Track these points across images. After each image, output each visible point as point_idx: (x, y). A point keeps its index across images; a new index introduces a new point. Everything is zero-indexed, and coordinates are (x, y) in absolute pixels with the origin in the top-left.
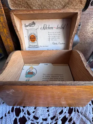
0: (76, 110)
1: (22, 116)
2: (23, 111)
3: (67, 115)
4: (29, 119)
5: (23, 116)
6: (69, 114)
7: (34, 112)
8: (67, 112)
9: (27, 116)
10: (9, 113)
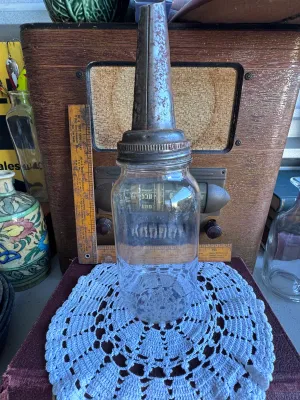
0: (221, 350)
1: (117, 353)
2: (117, 346)
3: (202, 357)
4: (130, 358)
6: (204, 355)
7: (138, 349)
8: (202, 352)
9: (125, 354)
10: (90, 349)
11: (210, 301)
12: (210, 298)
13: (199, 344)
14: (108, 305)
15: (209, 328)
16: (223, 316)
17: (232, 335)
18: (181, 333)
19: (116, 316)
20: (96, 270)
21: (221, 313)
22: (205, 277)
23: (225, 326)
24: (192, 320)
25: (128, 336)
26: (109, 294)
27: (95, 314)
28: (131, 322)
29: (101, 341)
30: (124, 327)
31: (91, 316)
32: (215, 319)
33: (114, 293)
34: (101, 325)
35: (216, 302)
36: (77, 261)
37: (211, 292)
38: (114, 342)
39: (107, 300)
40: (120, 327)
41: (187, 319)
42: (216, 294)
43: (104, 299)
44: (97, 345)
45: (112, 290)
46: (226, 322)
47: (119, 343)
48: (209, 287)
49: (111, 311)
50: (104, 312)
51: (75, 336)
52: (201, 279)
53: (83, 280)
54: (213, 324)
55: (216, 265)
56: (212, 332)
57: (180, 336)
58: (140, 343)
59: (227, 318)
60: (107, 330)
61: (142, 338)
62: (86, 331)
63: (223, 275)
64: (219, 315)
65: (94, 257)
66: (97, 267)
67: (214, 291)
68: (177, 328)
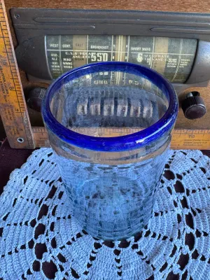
2: (62, 269)
5: (64, 278)
7: (86, 273)
10: (29, 272)
11: (179, 210)
12: (179, 204)
13: (161, 271)
14: (50, 211)
15: (175, 248)
16: (194, 232)
17: (203, 259)
18: (140, 253)
19: (61, 227)
20: (34, 159)
21: (192, 227)
22: (175, 173)
23: (196, 246)
24: (154, 236)
25: (75, 255)
26: (51, 195)
27: (33, 223)
28: (79, 236)
29: (42, 262)
30: (69, 243)
31: (29, 227)
32: (184, 237)
33: (57, 194)
34: (42, 239)
35: (187, 211)
36: (7, 144)
37: (181, 196)
38: (58, 263)
39: (49, 203)
40: (65, 243)
41: (148, 233)
42: (188, 198)
43: (44, 202)
44: (36, 266)
45: (54, 189)
46: (197, 240)
47: (63, 264)
48: (179, 188)
49: (53, 219)
50: (44, 221)
51: (10, 253)
52: (170, 175)
53: (16, 176)
54: (180, 243)
55: (190, 154)
56: (178, 254)
57: (138, 258)
58: (89, 266)
59: (198, 234)
60: (49, 246)
61: (92, 259)
62: (23, 247)
63: (198, 171)
64: (189, 230)
65: (29, 141)
66: (35, 153)
67: (185, 194)
68: (135, 247)
